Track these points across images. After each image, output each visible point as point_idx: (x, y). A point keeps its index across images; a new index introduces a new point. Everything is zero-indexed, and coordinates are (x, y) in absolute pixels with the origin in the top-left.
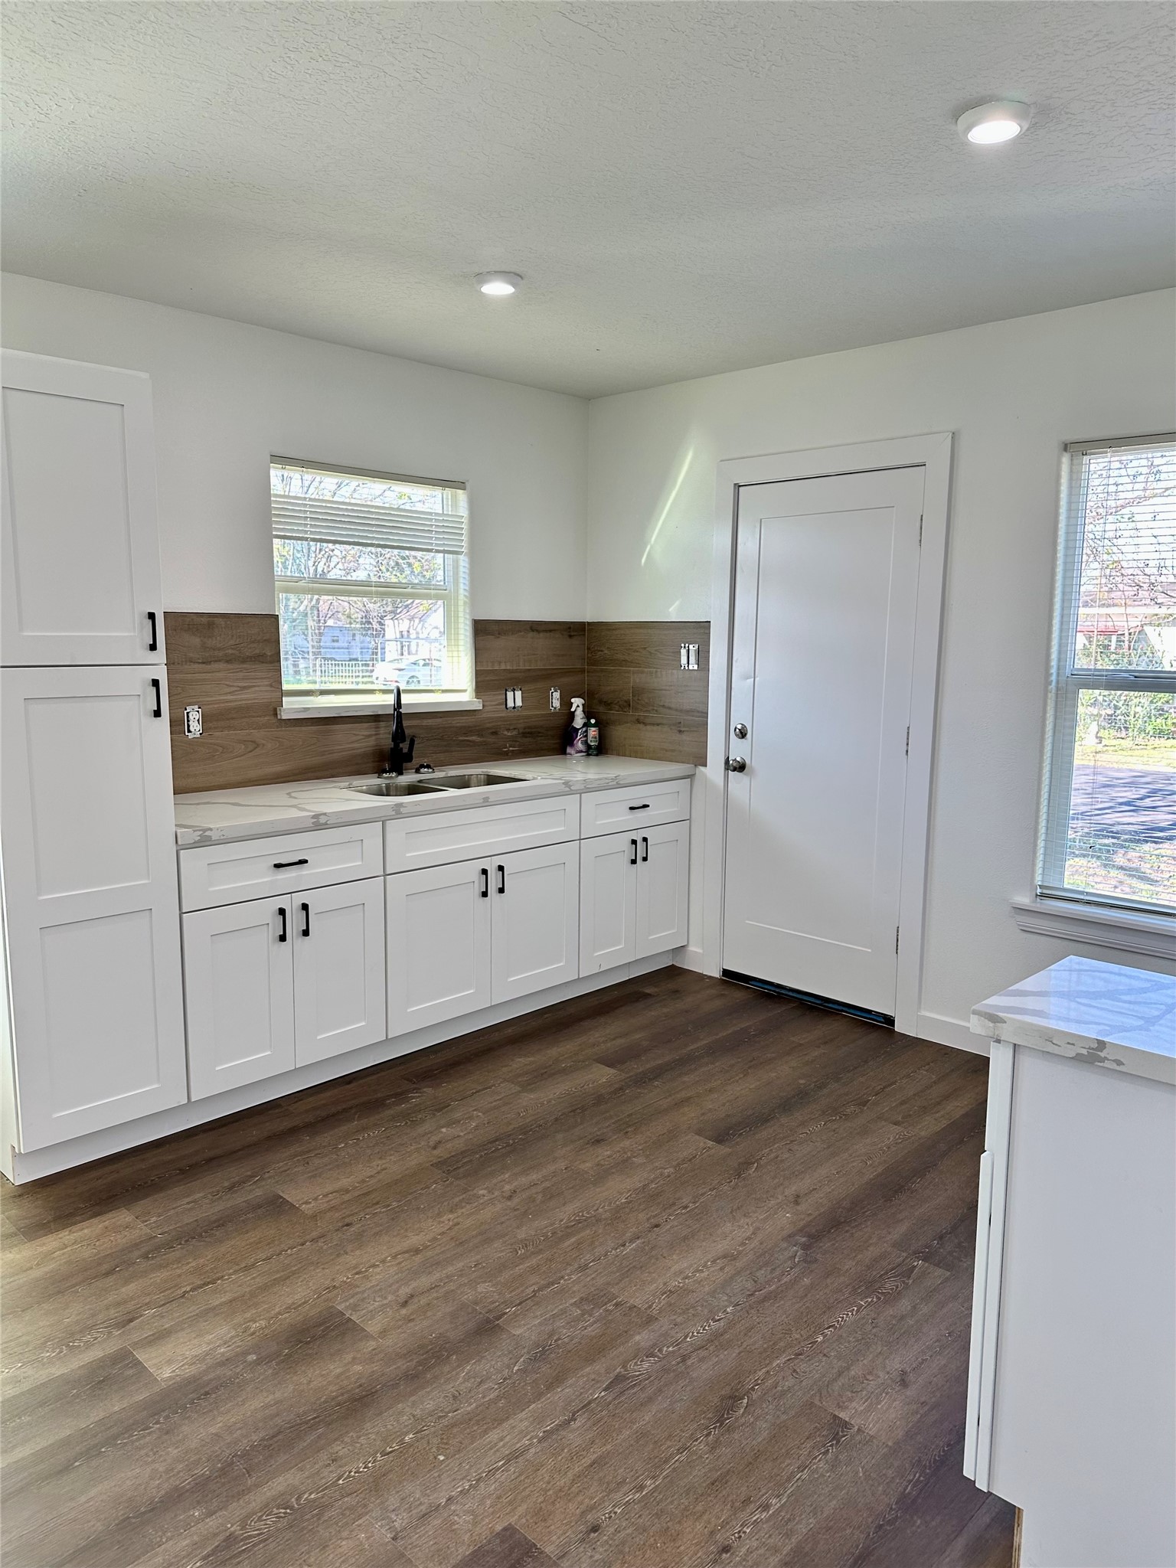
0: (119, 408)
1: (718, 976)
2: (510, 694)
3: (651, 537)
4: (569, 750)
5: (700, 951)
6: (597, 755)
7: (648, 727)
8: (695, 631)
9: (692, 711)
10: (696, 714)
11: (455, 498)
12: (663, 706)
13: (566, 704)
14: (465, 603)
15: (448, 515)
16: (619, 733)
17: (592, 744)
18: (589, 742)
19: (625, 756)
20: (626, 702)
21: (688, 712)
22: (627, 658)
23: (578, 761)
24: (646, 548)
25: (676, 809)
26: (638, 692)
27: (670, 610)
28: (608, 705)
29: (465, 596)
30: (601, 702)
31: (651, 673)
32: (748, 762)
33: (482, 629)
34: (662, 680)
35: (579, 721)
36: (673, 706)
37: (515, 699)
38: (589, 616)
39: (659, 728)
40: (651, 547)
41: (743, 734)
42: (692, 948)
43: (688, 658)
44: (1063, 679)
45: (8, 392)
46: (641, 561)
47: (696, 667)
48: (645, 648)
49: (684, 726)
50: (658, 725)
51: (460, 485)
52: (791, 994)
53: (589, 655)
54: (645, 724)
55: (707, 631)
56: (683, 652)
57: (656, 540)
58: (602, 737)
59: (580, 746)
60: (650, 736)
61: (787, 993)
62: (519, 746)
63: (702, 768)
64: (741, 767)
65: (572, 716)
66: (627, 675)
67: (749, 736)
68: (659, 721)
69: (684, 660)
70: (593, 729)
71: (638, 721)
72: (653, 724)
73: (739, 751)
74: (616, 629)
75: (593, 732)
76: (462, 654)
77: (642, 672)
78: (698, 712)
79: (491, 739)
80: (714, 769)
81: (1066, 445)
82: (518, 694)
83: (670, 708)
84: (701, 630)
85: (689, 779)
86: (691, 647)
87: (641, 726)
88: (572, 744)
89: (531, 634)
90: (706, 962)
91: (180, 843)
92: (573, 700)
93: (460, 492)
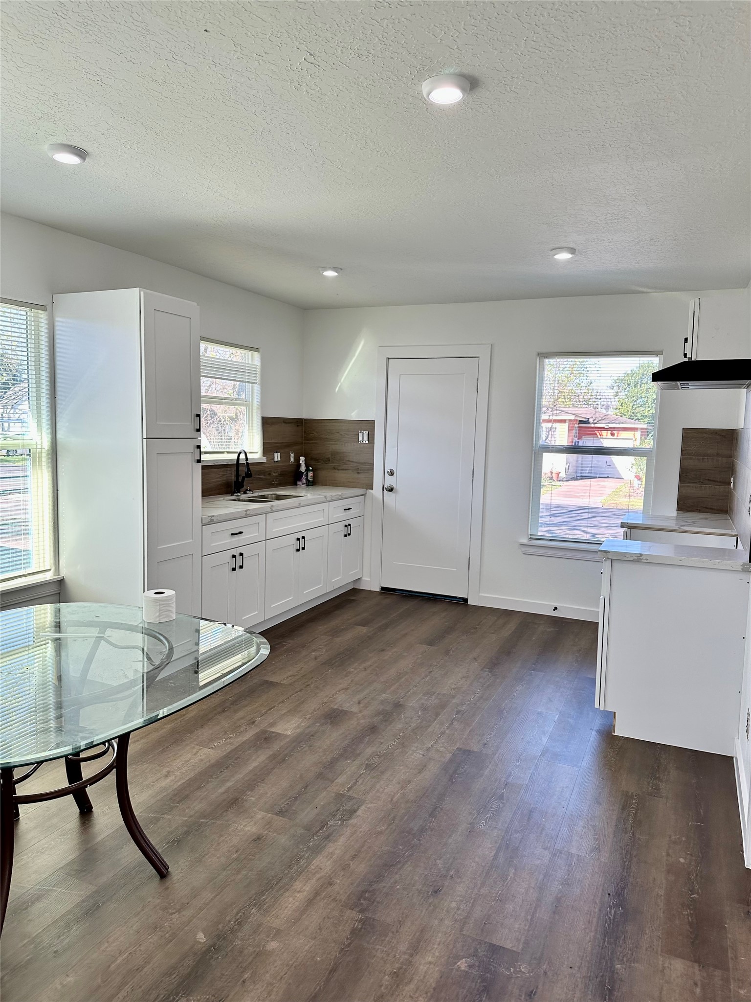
0: (189, 319)
1: (379, 590)
2: (276, 454)
3: (342, 378)
4: (298, 483)
5: (369, 579)
6: (312, 485)
7: (340, 471)
8: (367, 425)
9: (365, 463)
10: (367, 464)
11: (252, 355)
12: (349, 461)
13: (297, 460)
14: (258, 408)
15: (248, 364)
16: (322, 474)
17: (311, 480)
18: (309, 479)
19: (326, 486)
20: (327, 459)
21: (362, 463)
22: (328, 437)
23: (304, 489)
24: (338, 384)
25: (358, 511)
26: (334, 454)
27: (352, 414)
28: (317, 460)
29: (258, 405)
30: (312, 459)
31: (342, 444)
32: (394, 487)
33: (267, 422)
34: (347, 448)
35: (303, 469)
36: (354, 461)
37: (277, 457)
38: (304, 416)
39: (346, 471)
40: (341, 384)
41: (392, 474)
42: (364, 579)
43: (364, 437)
44: (537, 448)
45: (156, 311)
46: (335, 391)
47: (367, 442)
48: (338, 433)
49: (361, 470)
50: (346, 470)
51: (257, 350)
52: (417, 594)
53: (305, 435)
54: (338, 470)
55: (373, 425)
56: (360, 435)
57: (344, 381)
58: (314, 477)
59: (304, 481)
60: (340, 475)
61: (415, 594)
62: (279, 481)
63: (370, 491)
64: (391, 490)
65: (299, 465)
66: (328, 445)
67: (395, 474)
68: (346, 468)
69: (361, 439)
70: (311, 472)
71: (334, 468)
72: (343, 470)
73: (390, 481)
74: (321, 423)
75: (310, 474)
76: (255, 434)
77: (337, 444)
78: (368, 463)
79: (268, 477)
80: (377, 490)
81: (538, 354)
82: (279, 454)
83: (352, 462)
84: (369, 426)
85: (363, 496)
86: (364, 432)
87: (336, 471)
88: (300, 480)
89: (283, 424)
90: (372, 584)
91: (203, 522)
92: (301, 458)
93: (256, 353)
